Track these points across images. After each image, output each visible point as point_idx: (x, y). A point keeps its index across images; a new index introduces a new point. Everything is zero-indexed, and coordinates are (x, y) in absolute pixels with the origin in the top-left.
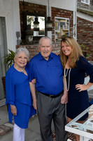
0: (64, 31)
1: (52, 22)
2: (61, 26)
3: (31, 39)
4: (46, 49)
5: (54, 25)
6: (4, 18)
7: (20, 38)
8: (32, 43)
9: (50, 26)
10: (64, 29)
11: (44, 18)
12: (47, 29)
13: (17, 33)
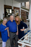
2: (16, 12)
3: (7, 16)
4: (12, 19)
5: (14, 12)
7: (4, 16)
9: (13, 12)
12: (12, 13)
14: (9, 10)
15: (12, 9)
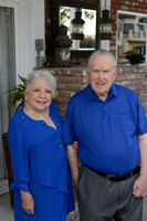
0: (130, 42)
1: (112, 22)
2: (126, 33)
3: (65, 56)
5: (114, 29)
6: (12, 9)
7: (43, 53)
8: (69, 64)
9: (107, 29)
10: (131, 37)
11: (94, 12)
12: (100, 36)
13: (38, 43)
14: (78, 14)
15: (103, 8)
